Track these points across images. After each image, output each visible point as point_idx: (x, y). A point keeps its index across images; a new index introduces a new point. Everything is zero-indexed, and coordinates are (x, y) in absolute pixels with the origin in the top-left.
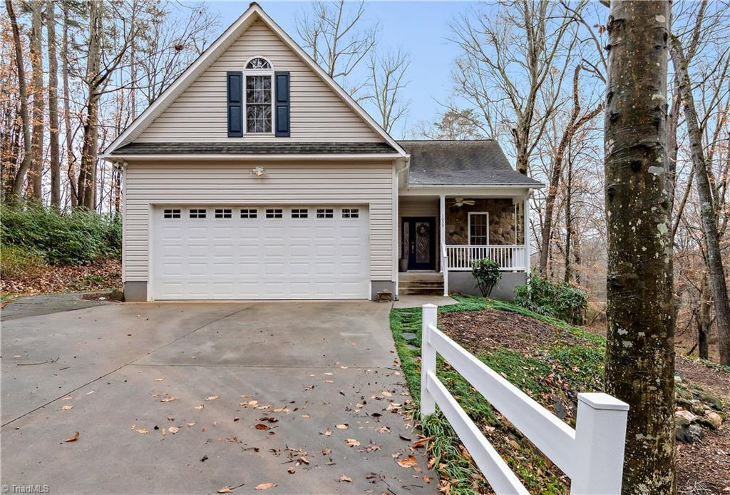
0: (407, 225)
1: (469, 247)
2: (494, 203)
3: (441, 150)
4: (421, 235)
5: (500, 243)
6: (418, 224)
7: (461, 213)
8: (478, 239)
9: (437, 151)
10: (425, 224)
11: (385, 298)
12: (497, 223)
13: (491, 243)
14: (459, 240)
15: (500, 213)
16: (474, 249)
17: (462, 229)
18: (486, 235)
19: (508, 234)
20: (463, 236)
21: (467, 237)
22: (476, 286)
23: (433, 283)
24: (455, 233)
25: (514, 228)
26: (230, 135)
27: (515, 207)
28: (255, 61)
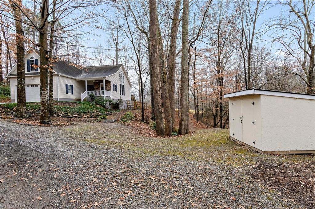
12: (107, 86)
17: (99, 87)
25: (110, 87)
26: (28, 72)
27: (111, 82)
28: (32, 57)
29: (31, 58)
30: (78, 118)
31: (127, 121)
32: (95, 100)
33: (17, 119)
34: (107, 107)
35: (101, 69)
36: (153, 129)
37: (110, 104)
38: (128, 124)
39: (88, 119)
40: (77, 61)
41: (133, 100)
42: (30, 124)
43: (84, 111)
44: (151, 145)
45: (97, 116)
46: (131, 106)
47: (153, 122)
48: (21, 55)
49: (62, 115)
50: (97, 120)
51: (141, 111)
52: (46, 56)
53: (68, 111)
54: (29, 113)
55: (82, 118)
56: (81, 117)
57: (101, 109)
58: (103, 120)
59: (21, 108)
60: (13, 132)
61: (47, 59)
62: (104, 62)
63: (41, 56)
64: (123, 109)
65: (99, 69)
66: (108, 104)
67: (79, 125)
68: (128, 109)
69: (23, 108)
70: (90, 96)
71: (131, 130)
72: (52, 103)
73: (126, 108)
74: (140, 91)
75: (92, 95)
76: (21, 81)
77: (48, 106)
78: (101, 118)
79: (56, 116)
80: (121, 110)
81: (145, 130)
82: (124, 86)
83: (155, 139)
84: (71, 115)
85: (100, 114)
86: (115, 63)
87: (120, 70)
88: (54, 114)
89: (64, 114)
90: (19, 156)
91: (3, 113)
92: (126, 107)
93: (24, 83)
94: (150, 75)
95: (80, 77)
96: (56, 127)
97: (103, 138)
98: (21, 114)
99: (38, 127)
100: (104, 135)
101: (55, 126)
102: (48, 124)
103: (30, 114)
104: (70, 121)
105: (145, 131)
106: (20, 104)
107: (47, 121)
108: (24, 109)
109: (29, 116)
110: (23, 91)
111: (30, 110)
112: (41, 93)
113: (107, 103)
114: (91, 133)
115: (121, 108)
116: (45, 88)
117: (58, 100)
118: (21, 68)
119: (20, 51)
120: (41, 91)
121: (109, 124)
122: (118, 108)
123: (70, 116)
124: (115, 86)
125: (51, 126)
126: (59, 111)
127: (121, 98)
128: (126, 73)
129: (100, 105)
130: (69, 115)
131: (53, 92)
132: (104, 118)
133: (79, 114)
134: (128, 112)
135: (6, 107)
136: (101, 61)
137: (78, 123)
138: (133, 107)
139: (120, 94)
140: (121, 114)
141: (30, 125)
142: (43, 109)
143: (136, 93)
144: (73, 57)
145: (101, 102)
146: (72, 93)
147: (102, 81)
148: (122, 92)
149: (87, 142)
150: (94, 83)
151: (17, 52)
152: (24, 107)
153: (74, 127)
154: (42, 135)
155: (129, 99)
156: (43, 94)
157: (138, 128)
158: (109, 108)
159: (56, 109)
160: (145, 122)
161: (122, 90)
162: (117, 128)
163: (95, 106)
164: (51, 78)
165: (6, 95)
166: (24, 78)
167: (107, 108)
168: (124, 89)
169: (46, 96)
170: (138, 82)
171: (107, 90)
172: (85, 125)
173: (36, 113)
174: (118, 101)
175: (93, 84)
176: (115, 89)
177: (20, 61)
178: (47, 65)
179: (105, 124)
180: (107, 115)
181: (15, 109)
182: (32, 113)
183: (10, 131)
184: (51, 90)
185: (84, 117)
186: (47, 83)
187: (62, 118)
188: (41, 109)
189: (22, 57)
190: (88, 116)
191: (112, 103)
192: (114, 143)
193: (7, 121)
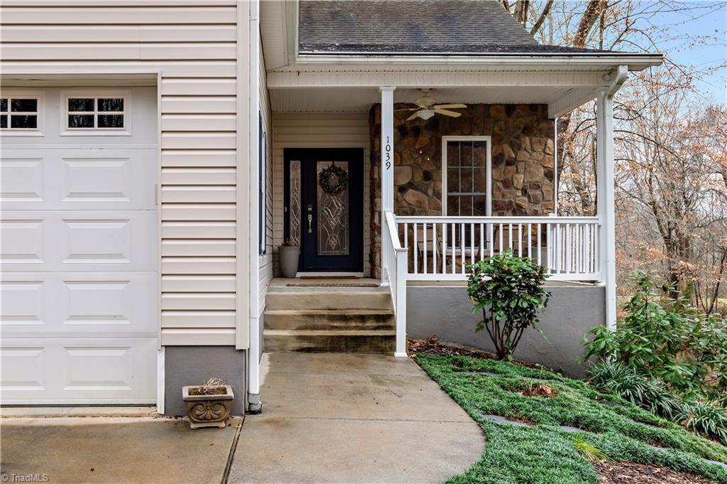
0: (296, 167)
1: (444, 219)
2: (503, 114)
3: (372, 8)
4: (329, 190)
5: (518, 210)
6: (321, 166)
7: (425, 138)
8: (466, 200)
9: (363, 11)
10: (337, 164)
11: (209, 413)
12: (510, 163)
13: (499, 209)
14: (419, 203)
15: (518, 137)
16: (458, 226)
17: (427, 176)
18: (485, 190)
19: (538, 187)
20: (430, 192)
21: (439, 196)
22: (480, 328)
23: (363, 318)
24: (411, 185)
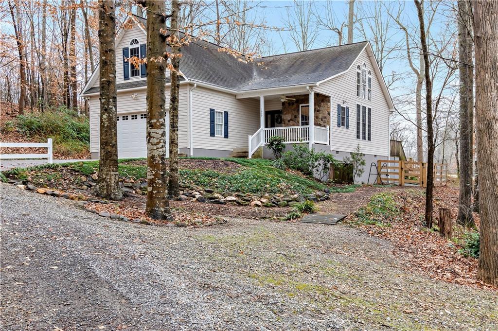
0: (269, 116)
6: (276, 116)
7: (295, 106)
10: (280, 115)
12: (318, 111)
14: (293, 125)
15: (320, 103)
17: (296, 117)
19: (326, 118)
20: (296, 121)
21: (299, 123)
24: (291, 120)
25: (329, 114)
26: (125, 80)
27: (331, 98)
28: (133, 41)
29: (132, 44)
30: (240, 204)
31: (379, 224)
32: (285, 154)
33: (97, 202)
34: (318, 177)
35: (303, 62)
36: (466, 256)
37: (325, 168)
38: (380, 233)
39: (264, 209)
40: (240, 42)
41: (398, 155)
42: (122, 216)
43: (254, 187)
44: (462, 314)
45: (288, 201)
46: (390, 173)
47: (466, 231)
48: (107, 36)
49: (198, 195)
50: (287, 215)
51: (422, 193)
52: (161, 30)
53: (214, 184)
54: (125, 187)
55: (249, 207)
56: (246, 202)
57: (299, 182)
58: (306, 216)
59: (107, 175)
60: (83, 237)
61: (163, 38)
62: (312, 41)
63: (150, 31)
64: (366, 183)
65: (298, 63)
66: (321, 168)
67: (241, 225)
68: (380, 183)
69: (112, 173)
70: (272, 144)
71: (390, 253)
72: (177, 163)
73: (373, 179)
74: (419, 128)
75: (275, 140)
76: (108, 105)
77: (164, 170)
78: (300, 209)
79: (185, 197)
80: (359, 186)
81: (439, 257)
82: (370, 110)
83: (474, 292)
84: (220, 196)
85: (296, 196)
86: (345, 41)
87: (361, 59)
88: (181, 192)
89: (205, 193)
90: (81, 308)
91: (72, 186)
92: (376, 176)
93: (114, 109)
94: (457, 72)
95: (246, 90)
96: (182, 229)
97: (304, 275)
98: (107, 189)
99: (139, 226)
100: (308, 263)
101: (178, 226)
102: (165, 218)
103: (127, 189)
104: (218, 212)
105: (439, 259)
106: (105, 163)
107: (163, 209)
108: (113, 177)
109: (125, 195)
110: (113, 130)
111: (128, 180)
112: (149, 134)
113: (316, 163)
114: (269, 255)
115: (357, 180)
116: (158, 121)
117: (192, 154)
118: (107, 70)
119: (106, 25)
120: (148, 129)
121: (321, 228)
122: (350, 181)
123: (217, 198)
124: (343, 112)
125: (170, 224)
126: (193, 185)
127: (358, 149)
128: (377, 69)
129: (299, 169)
130: (216, 195)
131: (177, 133)
132: (308, 210)
133: (240, 194)
134: (380, 194)
135: (78, 171)
136: (304, 38)
137: (239, 220)
138: (397, 177)
139: (358, 137)
140: (359, 197)
141: (122, 219)
142: (153, 177)
143: (406, 133)
144: (231, 34)
145: (300, 159)
146: (226, 136)
147: (305, 98)
148: (364, 132)
149: (256, 281)
150: (283, 103)
151: (101, 27)
152: (113, 171)
153: (226, 233)
154: (144, 250)
155: (385, 151)
156: (154, 138)
157: (413, 246)
158: (325, 179)
159: (186, 178)
160: (437, 228)
161: (364, 125)
162: (346, 244)
163: (283, 171)
164: (174, 93)
165: (82, 141)
166: (114, 95)
167: (316, 179)
168: (369, 122)
169: (160, 142)
170: (414, 96)
171: (320, 125)
172: (255, 228)
173: (140, 188)
174: (351, 159)
175: (279, 107)
176: (343, 121)
177: (106, 52)
178: (162, 55)
179: (311, 228)
180: (317, 199)
181: (95, 176)
182: (131, 188)
183: (77, 231)
184: (174, 127)
185: (253, 203)
186: (162, 106)
187: (197, 204)
188: (149, 177)
189: (109, 40)
190: (264, 200)
191: (332, 165)
192: (337, 293)
193: (77, 206)
